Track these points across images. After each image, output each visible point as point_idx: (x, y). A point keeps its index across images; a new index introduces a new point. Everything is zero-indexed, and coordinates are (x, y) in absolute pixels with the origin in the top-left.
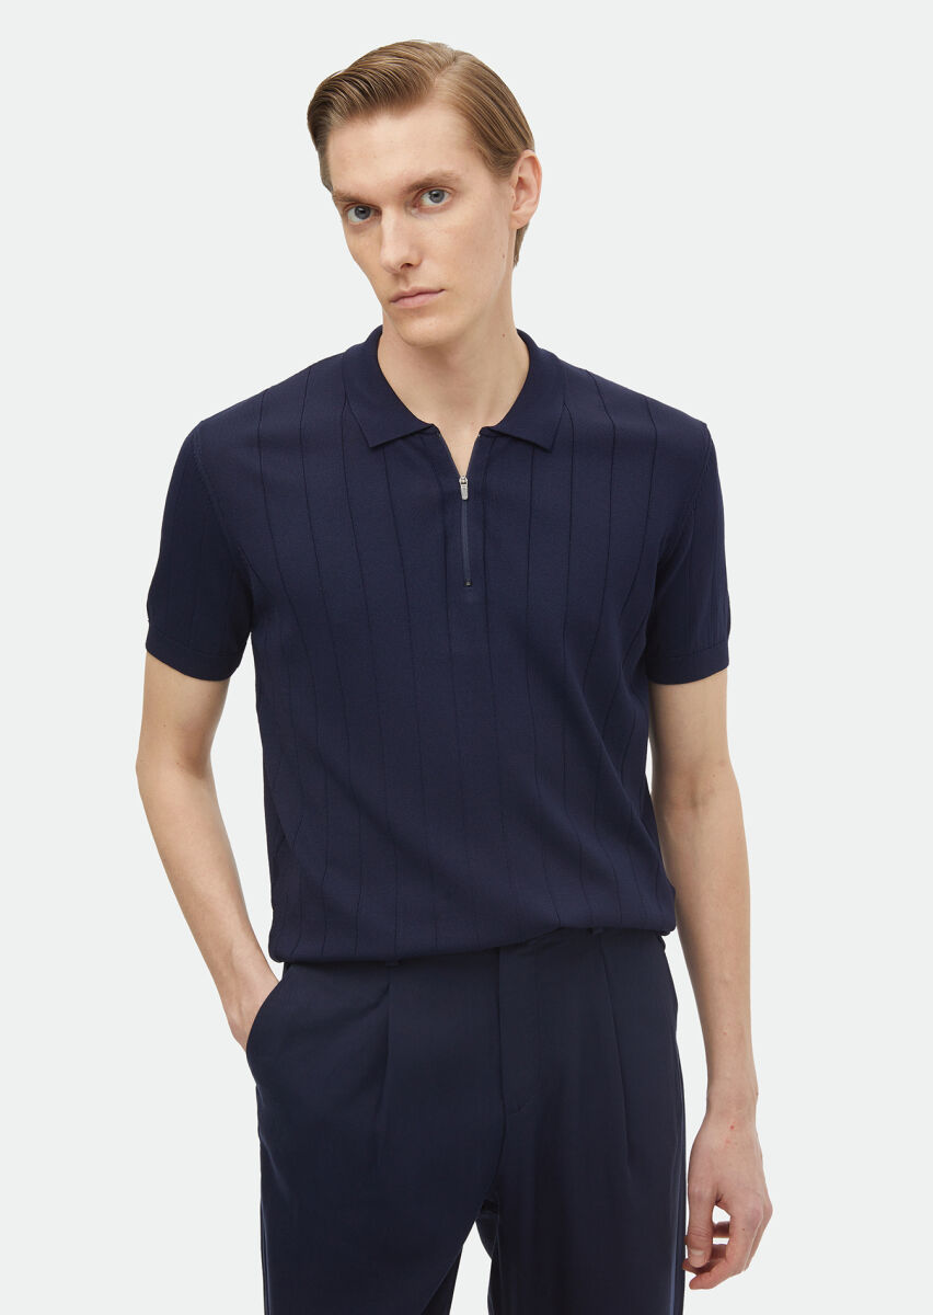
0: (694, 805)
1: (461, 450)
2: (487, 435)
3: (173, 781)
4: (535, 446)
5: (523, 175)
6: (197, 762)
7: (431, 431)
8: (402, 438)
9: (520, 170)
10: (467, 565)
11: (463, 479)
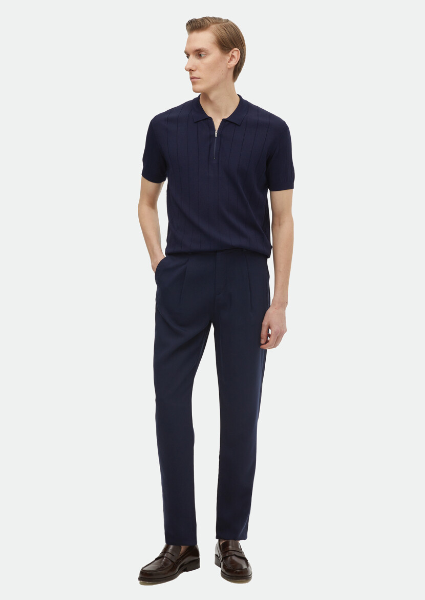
0: (280, 225)
1: (217, 124)
2: (224, 120)
3: (146, 208)
4: (236, 124)
5: (234, 54)
6: (153, 204)
7: (210, 119)
8: (203, 120)
9: (233, 52)
10: (214, 154)
11: (216, 132)
